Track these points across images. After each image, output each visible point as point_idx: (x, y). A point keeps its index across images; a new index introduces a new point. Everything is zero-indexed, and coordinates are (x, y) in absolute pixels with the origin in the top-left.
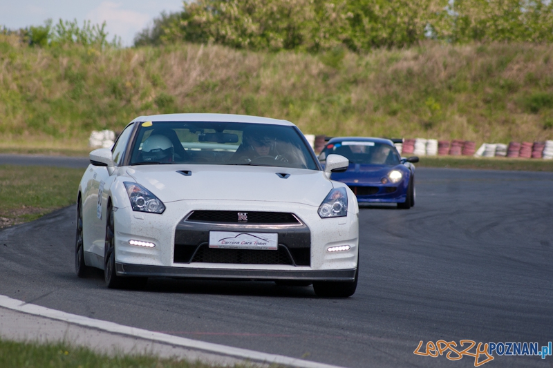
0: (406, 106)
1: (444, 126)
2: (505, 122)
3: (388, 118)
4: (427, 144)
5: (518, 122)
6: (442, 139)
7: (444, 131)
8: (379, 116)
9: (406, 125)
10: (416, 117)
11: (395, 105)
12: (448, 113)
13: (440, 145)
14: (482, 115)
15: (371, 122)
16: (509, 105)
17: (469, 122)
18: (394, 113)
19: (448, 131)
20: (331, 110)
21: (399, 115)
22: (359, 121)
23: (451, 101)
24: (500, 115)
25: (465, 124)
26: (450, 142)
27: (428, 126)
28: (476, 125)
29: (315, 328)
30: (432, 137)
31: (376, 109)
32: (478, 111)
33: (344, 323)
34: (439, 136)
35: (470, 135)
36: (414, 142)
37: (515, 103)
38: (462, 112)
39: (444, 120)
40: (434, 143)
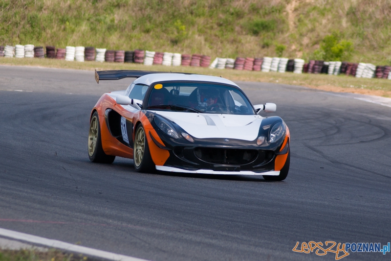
0: (157, 26)
1: (187, 42)
2: (234, 41)
3: (143, 34)
4: (173, 57)
5: (243, 41)
6: (185, 53)
7: (186, 47)
8: (135, 33)
9: (157, 41)
10: (165, 35)
11: (148, 25)
12: (190, 33)
13: (183, 58)
14: (216, 35)
15: (130, 38)
16: (237, 28)
17: (206, 40)
18: (148, 31)
19: (189, 47)
20: (99, 27)
21: (151, 33)
22: (120, 37)
23: (193, 24)
24: (230, 36)
25: (203, 42)
26: (191, 56)
27: (175, 42)
28: (211, 43)
29: (85, 216)
30: (176, 51)
31: (134, 28)
32: (213, 32)
33: (107, 211)
34: (182, 50)
35: (206, 51)
36: (163, 55)
37: (241, 27)
38: (201, 32)
39: (187, 38)
40: (178, 56)
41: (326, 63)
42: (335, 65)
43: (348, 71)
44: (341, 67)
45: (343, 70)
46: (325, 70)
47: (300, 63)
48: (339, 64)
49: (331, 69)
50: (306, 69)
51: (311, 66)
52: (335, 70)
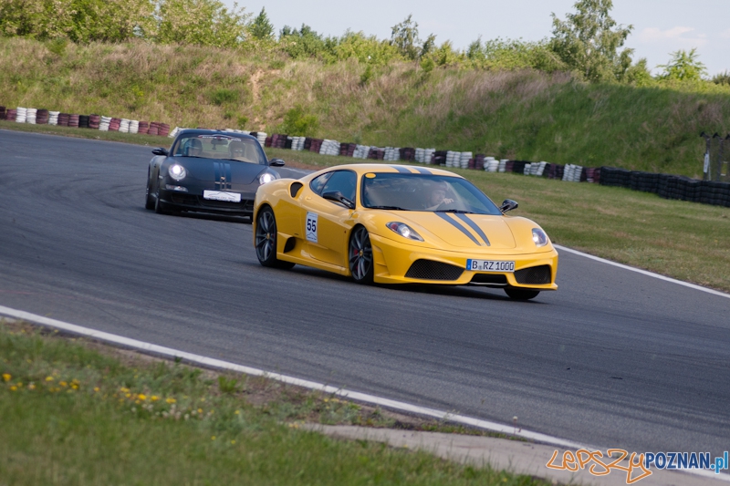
0: (114, 91)
1: (145, 109)
2: (195, 110)
3: (100, 99)
4: (130, 123)
5: (204, 111)
6: (142, 120)
7: (145, 114)
8: (91, 97)
9: (113, 107)
10: (123, 101)
11: (105, 89)
12: (149, 99)
13: (140, 125)
14: (176, 104)
15: (85, 102)
16: (199, 97)
17: (165, 108)
18: (105, 96)
19: (147, 114)
20: (53, 89)
21: (108, 98)
22: (75, 100)
23: (152, 90)
24: (190, 104)
25: (163, 110)
26: (149, 124)
27: (132, 109)
28: (171, 111)
29: (49, 287)
30: (134, 118)
31: (90, 91)
32: (173, 100)
33: (73, 284)
34: (140, 118)
35: (165, 119)
36: (120, 121)
37: (203, 96)
38: (161, 99)
39: (146, 105)
40: (136, 124)
41: (289, 138)
42: (298, 141)
43: (312, 147)
44: (305, 142)
45: (307, 145)
46: (288, 144)
47: (262, 136)
48: (303, 139)
49: (295, 143)
50: (269, 142)
51: (274, 140)
52: (298, 145)
